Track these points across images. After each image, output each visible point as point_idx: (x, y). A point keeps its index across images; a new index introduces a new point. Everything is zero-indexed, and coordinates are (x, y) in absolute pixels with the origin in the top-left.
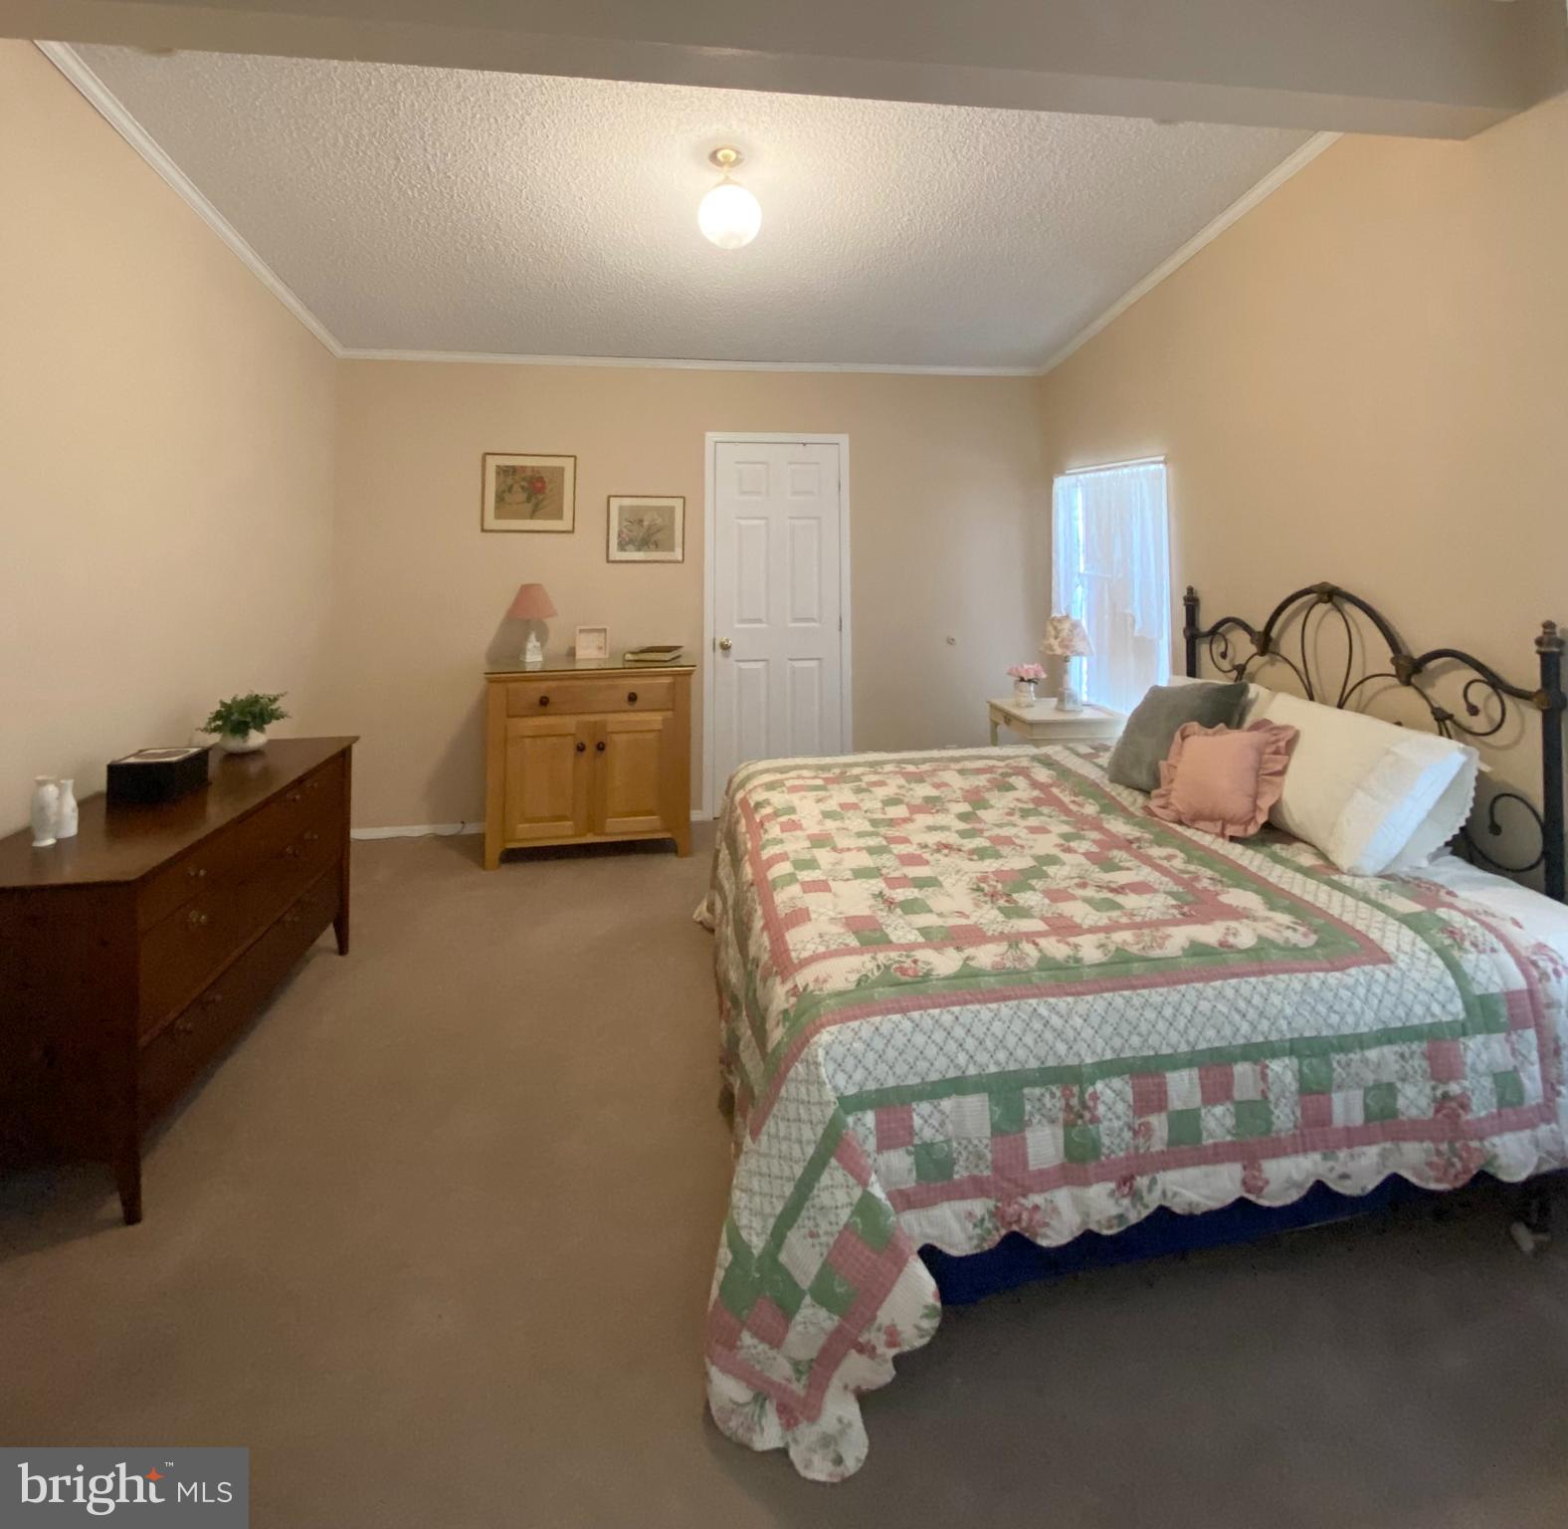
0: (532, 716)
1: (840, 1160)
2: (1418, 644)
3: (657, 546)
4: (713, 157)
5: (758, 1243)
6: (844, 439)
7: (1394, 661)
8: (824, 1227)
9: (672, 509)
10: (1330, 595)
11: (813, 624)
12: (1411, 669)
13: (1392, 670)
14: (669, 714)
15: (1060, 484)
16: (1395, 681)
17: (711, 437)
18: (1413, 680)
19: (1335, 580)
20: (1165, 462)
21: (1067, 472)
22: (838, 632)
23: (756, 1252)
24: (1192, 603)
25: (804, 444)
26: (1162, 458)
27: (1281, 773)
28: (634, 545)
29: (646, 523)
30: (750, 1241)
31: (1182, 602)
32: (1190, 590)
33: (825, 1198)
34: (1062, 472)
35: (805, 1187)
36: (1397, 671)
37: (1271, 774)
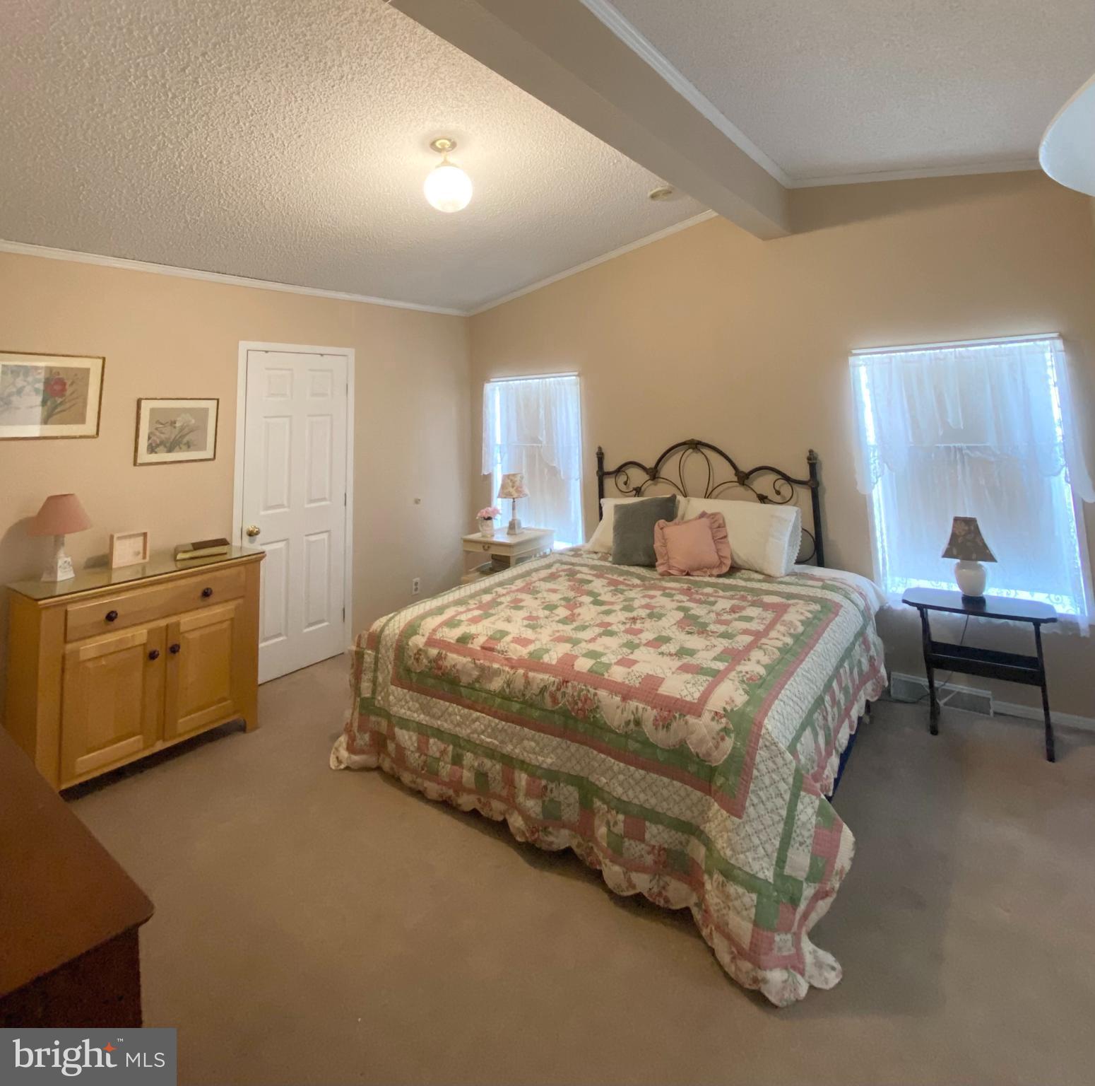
0: (99, 634)
1: (805, 790)
2: (745, 467)
3: (189, 447)
4: (433, 144)
5: (769, 875)
6: (350, 352)
7: (736, 475)
8: (806, 834)
9: (206, 410)
10: (695, 445)
11: (323, 503)
12: (743, 478)
13: (736, 479)
14: (240, 601)
15: (488, 387)
16: (737, 484)
17: (243, 346)
18: (745, 483)
19: (698, 437)
20: (578, 375)
21: (492, 380)
22: (344, 507)
23: (771, 880)
24: (600, 457)
25: (322, 355)
26: (576, 373)
27: (725, 537)
28: (165, 446)
29: (178, 425)
30: (766, 876)
31: (596, 456)
32: (600, 448)
33: (803, 818)
34: (489, 382)
35: (790, 820)
36: (738, 478)
37: (722, 538)
